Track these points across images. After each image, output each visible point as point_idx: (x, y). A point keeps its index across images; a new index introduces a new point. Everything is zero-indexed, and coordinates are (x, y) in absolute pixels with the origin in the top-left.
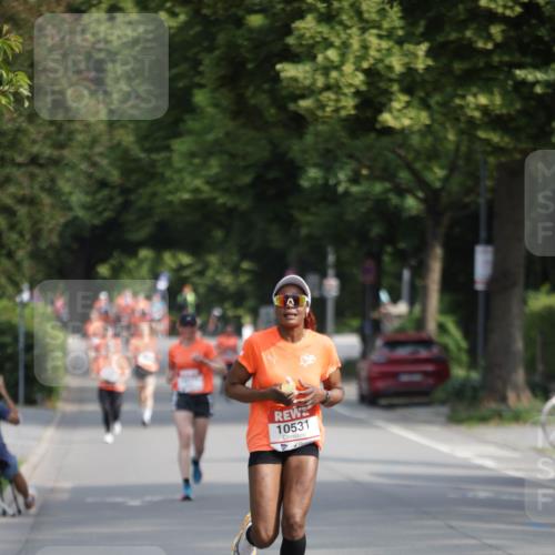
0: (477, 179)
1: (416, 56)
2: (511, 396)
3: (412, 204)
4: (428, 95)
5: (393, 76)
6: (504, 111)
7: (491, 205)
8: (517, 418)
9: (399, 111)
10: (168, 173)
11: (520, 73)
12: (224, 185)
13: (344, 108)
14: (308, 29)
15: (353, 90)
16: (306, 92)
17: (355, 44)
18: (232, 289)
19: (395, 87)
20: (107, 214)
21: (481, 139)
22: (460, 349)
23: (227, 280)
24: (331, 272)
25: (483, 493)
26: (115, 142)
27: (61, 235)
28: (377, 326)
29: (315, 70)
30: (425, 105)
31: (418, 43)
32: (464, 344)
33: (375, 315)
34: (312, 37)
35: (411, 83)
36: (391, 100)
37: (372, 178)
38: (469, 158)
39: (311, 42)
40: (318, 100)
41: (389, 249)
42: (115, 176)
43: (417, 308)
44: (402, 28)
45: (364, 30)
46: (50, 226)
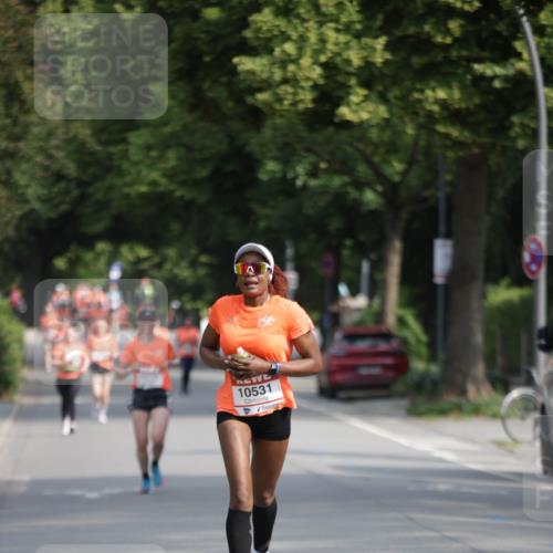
0: (436, 173)
1: (374, 49)
2: (471, 390)
3: (370, 197)
4: (386, 89)
5: (351, 70)
6: (463, 105)
7: (449, 199)
8: (477, 411)
9: (357, 104)
10: (125, 166)
11: (477, 67)
12: (182, 178)
13: (302, 101)
14: (265, 22)
15: (310, 83)
16: (264, 85)
17: (313, 37)
18: (191, 281)
19: (353, 81)
20: (64, 208)
21: (439, 133)
22: (419, 342)
23: (184, 273)
24: (290, 265)
25: (443, 486)
26: (71, 134)
27: (17, 228)
28: (336, 319)
29: (273, 64)
30: (383, 99)
31: (376, 37)
32: (424, 338)
33: (334, 308)
34: (269, 31)
35: (369, 77)
36: (348, 94)
37: (331, 171)
38: (428, 152)
39: (269, 35)
40: (275, 94)
41: (348, 242)
42: (71, 169)
43: (377, 302)
44: (359, 22)
45: (321, 24)
46: (6, 219)
